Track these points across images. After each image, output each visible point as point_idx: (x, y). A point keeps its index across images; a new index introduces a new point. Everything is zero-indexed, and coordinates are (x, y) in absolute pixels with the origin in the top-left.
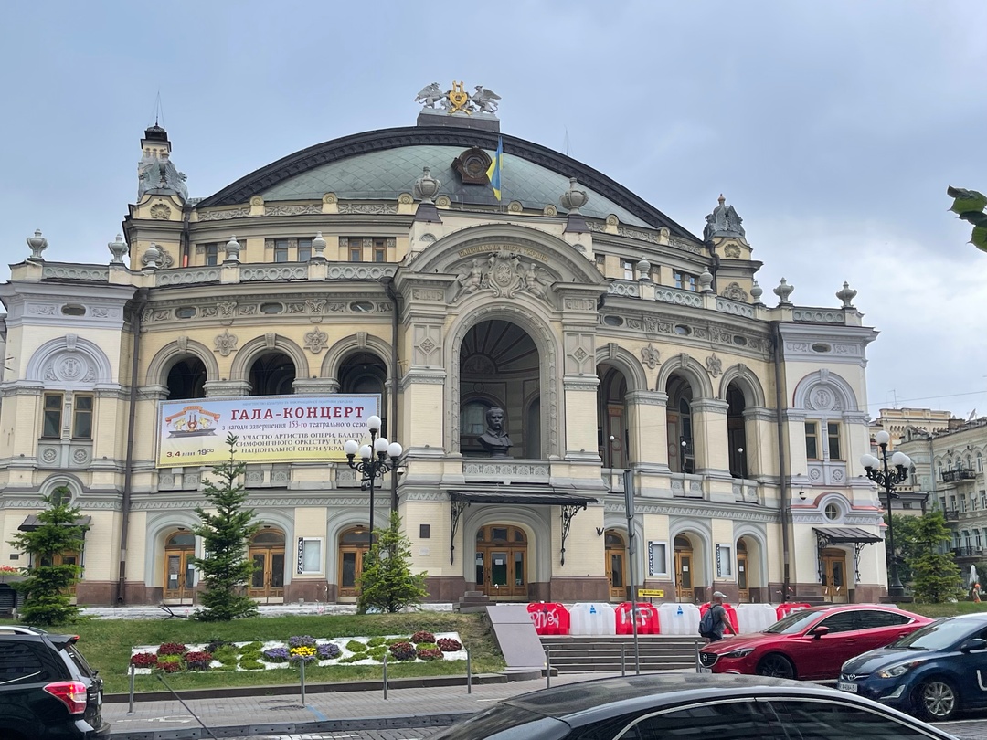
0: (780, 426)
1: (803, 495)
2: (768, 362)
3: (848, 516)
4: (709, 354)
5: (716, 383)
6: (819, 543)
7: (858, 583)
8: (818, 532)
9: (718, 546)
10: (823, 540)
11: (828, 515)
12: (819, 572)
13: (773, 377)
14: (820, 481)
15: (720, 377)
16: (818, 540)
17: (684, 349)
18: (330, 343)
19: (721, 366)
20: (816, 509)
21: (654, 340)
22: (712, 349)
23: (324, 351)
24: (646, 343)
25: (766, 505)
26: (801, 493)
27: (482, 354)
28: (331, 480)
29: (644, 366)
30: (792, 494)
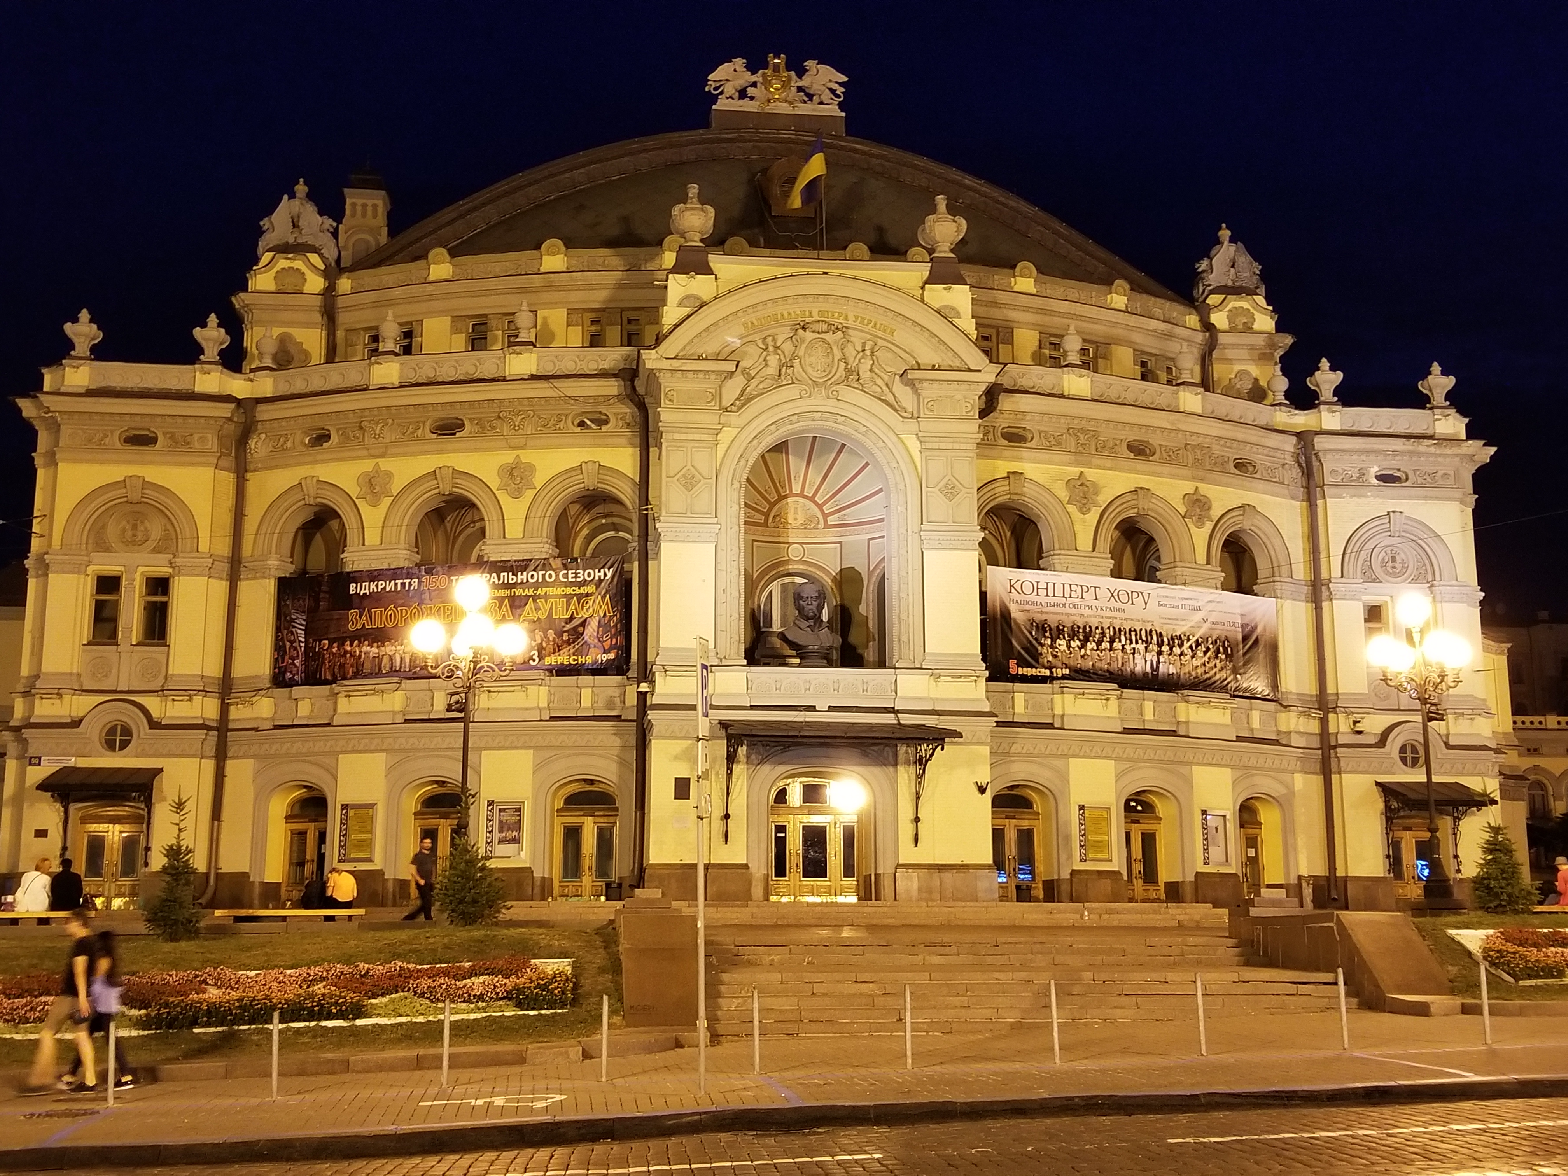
0: (1319, 610)
1: (1359, 726)
4: (1188, 487)
5: (1200, 535)
6: (1388, 809)
7: (1459, 876)
8: (1386, 789)
9: (1204, 811)
10: (1394, 803)
11: (1404, 760)
12: (1388, 856)
13: (1306, 528)
14: (1390, 703)
15: (1209, 526)
16: (1387, 803)
17: (1143, 481)
18: (539, 480)
19: (1209, 508)
20: (1382, 749)
21: (1089, 465)
22: (1194, 479)
23: (530, 494)
24: (1075, 471)
25: (1293, 745)
26: (1355, 722)
27: (802, 495)
28: (540, 705)
29: (1071, 508)
30: (1340, 725)
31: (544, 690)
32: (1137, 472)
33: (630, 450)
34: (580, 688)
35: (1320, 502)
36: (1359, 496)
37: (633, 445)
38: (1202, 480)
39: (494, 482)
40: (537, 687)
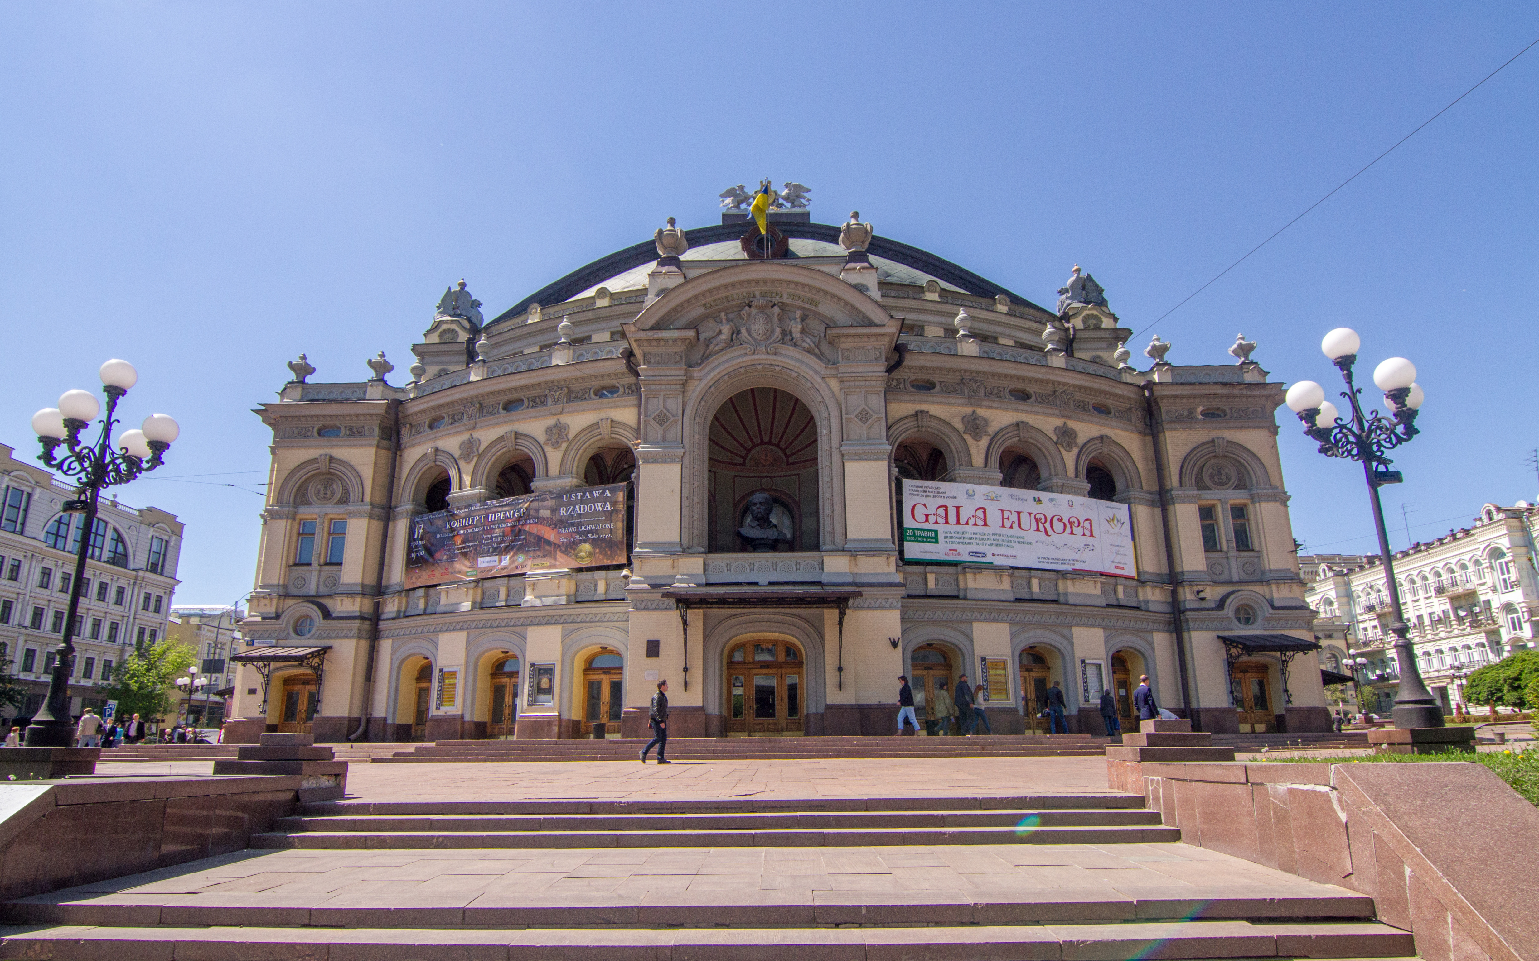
0: (1164, 511)
1: (1202, 595)
2: (1143, 434)
3: (1268, 620)
4: (1058, 422)
5: (1070, 458)
6: (1229, 655)
7: (1290, 705)
8: (1227, 641)
9: (1083, 661)
10: (1234, 651)
11: (1239, 620)
12: (1232, 692)
13: (1151, 453)
14: (1225, 577)
15: (1075, 451)
16: (1228, 651)
17: (1022, 417)
18: (571, 435)
19: (1075, 437)
20: (1221, 612)
21: (979, 405)
22: (1063, 416)
23: (565, 446)
24: (968, 410)
25: (1151, 609)
26: (1198, 592)
27: (769, 443)
29: (966, 437)
30: (1187, 595)
32: (1018, 411)
33: (633, 409)
35: (1161, 434)
36: (1190, 429)
38: (1068, 417)
39: (542, 440)
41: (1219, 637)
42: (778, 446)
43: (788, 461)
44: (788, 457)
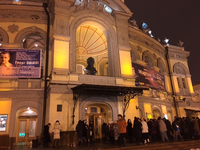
0: (171, 78)
2: (165, 59)
3: (192, 105)
9: (164, 114)
11: (188, 105)
16: (186, 112)
18: (20, 29)
23: (16, 33)
24: (138, 45)
27: (82, 46)
28: (15, 87)
30: (177, 98)
31: (17, 83)
32: (147, 48)
33: (45, 25)
34: (28, 82)
35: (168, 60)
36: (174, 59)
37: (45, 24)
38: (155, 52)
39: (7, 29)
40: (15, 82)
41: (184, 109)
42: (84, 48)
43: (87, 52)
44: (87, 51)
